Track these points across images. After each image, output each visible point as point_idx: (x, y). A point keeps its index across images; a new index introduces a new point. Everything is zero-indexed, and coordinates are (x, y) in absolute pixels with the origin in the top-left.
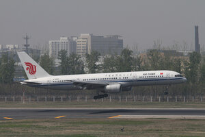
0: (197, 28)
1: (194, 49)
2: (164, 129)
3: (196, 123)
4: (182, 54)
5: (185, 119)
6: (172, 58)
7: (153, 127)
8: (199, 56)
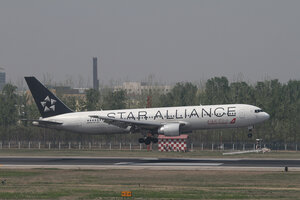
0: (95, 60)
1: (92, 85)
2: (54, 181)
3: (94, 174)
4: (77, 92)
5: (80, 170)
6: (64, 96)
7: (41, 179)
8: (98, 94)
